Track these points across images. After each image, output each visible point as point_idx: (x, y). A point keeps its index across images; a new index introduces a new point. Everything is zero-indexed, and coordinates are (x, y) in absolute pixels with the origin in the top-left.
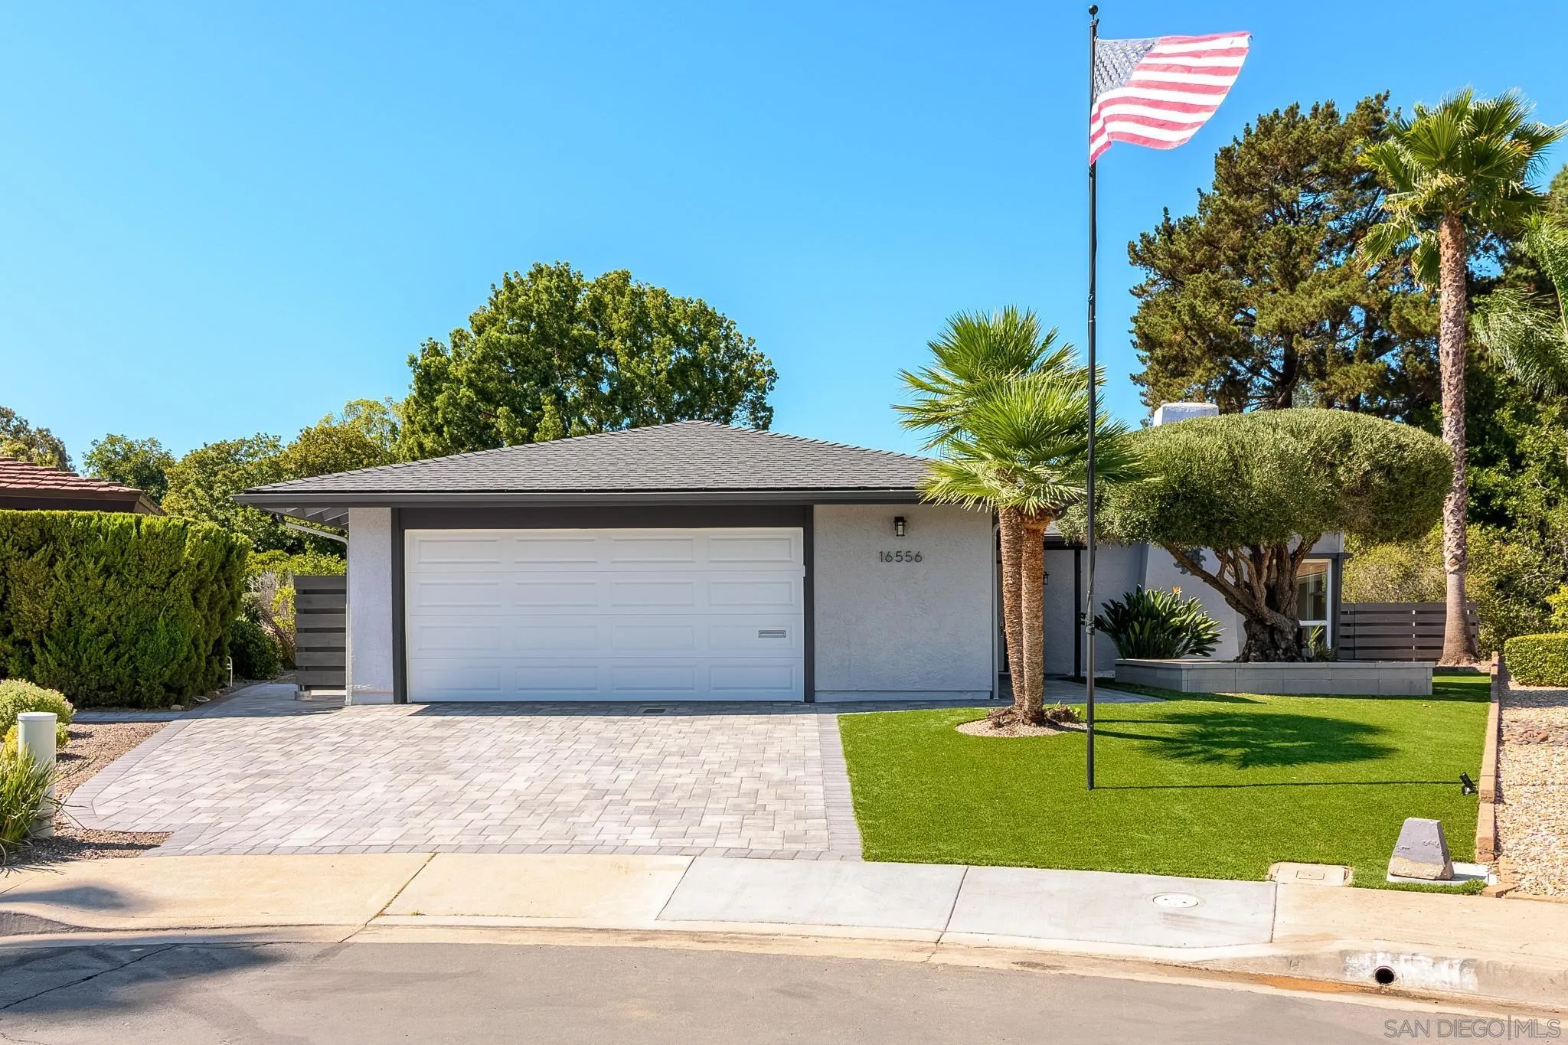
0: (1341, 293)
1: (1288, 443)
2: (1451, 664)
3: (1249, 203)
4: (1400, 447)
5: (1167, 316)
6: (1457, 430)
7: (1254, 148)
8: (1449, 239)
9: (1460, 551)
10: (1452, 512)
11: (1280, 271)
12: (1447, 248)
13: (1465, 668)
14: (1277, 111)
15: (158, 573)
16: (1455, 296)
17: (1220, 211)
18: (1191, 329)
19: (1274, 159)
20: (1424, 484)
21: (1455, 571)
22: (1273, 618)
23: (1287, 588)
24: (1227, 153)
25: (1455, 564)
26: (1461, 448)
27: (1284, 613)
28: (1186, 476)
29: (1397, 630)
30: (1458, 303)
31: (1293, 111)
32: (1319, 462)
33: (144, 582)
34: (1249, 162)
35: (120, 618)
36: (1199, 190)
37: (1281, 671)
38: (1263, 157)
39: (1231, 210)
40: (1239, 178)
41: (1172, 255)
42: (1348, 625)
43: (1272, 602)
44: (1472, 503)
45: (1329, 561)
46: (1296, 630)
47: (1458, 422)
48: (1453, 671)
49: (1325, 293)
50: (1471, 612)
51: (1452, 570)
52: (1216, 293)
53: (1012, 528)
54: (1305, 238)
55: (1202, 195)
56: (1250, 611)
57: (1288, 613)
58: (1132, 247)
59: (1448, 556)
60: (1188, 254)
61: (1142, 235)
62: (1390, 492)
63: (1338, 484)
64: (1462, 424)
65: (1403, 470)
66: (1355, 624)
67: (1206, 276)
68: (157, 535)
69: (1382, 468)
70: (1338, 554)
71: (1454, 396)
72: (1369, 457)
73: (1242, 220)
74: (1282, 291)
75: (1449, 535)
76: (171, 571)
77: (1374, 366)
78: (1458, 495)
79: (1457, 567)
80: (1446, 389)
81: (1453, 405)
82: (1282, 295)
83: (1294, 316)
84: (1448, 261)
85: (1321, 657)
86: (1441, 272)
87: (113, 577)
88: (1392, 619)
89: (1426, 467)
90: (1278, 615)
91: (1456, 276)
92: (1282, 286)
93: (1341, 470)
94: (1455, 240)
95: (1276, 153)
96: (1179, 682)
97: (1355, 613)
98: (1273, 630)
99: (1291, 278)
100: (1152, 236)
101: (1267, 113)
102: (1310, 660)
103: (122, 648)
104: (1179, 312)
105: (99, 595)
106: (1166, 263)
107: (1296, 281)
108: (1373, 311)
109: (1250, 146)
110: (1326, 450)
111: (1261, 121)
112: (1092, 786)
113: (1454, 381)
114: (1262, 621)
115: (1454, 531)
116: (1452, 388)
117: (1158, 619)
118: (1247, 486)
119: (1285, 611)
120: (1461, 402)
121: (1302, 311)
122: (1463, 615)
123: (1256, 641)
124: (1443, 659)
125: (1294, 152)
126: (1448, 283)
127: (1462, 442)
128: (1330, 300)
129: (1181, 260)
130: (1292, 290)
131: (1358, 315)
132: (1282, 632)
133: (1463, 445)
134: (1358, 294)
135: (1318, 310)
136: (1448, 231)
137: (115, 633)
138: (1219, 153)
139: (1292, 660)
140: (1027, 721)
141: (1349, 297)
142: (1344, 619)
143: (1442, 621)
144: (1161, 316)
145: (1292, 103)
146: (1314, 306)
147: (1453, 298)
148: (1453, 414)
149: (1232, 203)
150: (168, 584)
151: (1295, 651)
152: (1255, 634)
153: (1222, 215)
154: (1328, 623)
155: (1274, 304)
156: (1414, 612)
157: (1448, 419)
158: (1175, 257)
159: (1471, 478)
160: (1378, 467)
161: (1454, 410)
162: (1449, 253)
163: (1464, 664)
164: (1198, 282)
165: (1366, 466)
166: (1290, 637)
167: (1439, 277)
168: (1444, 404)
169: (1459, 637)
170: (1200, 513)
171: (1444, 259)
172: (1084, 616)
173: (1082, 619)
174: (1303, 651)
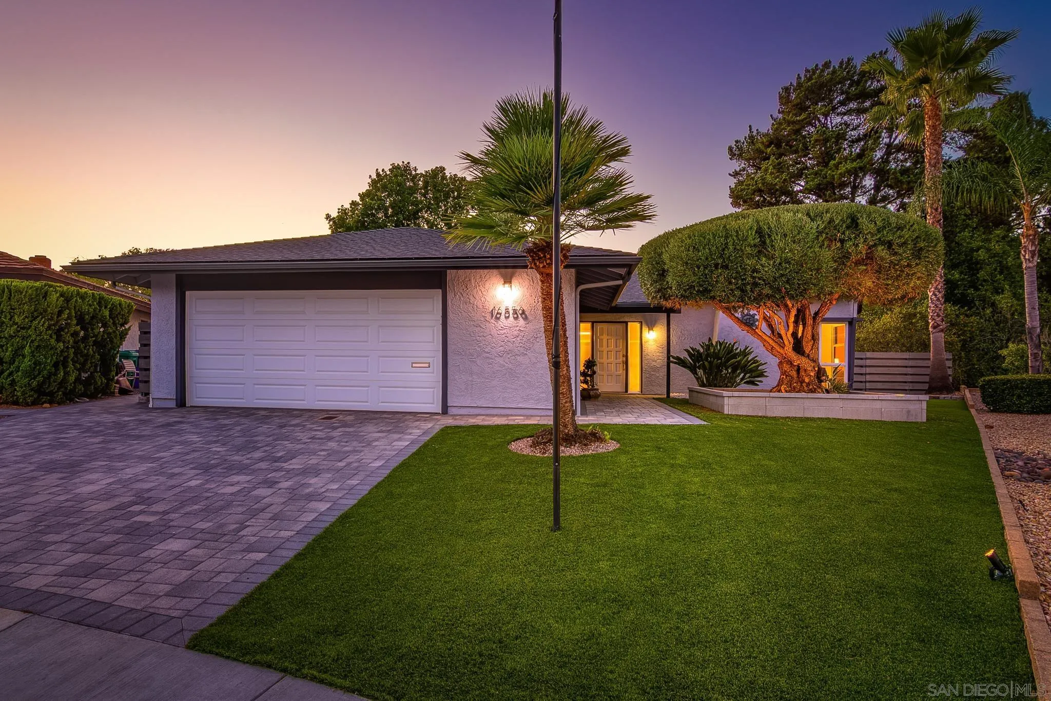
3: (800, 118)
4: (900, 229)
5: (749, 185)
7: (802, 86)
9: (939, 319)
10: (934, 293)
11: (819, 155)
14: (817, 65)
16: (936, 150)
17: (782, 123)
18: (763, 191)
21: (936, 331)
22: (797, 360)
23: (809, 338)
24: (786, 91)
25: (936, 327)
27: (809, 357)
29: (895, 370)
30: (937, 155)
31: (827, 65)
32: (831, 238)
36: (771, 116)
37: (802, 400)
42: (862, 366)
43: (798, 347)
45: (846, 323)
46: (816, 369)
51: (934, 331)
52: (779, 171)
55: (773, 118)
56: (781, 356)
57: (812, 356)
58: (730, 149)
59: (931, 321)
60: (763, 149)
63: (848, 255)
66: (866, 366)
67: (773, 161)
68: (21, 293)
69: (884, 243)
70: (852, 319)
72: (873, 234)
73: (795, 129)
75: (932, 308)
76: (33, 316)
79: (937, 329)
83: (827, 181)
84: (930, 128)
85: (837, 388)
86: (926, 136)
90: (803, 358)
91: (935, 137)
93: (849, 244)
94: (935, 114)
96: (723, 406)
97: (867, 359)
98: (799, 369)
100: (741, 141)
101: (811, 67)
102: (828, 392)
106: (749, 155)
107: (830, 160)
111: (807, 71)
112: (558, 526)
114: (789, 362)
115: (936, 306)
117: (723, 360)
121: (832, 177)
123: (786, 376)
126: (930, 142)
128: (850, 170)
129: (759, 153)
130: (827, 166)
131: (869, 182)
132: (805, 370)
136: (930, 109)
138: (781, 90)
139: (812, 391)
142: (857, 362)
143: (927, 365)
145: (827, 59)
147: (932, 152)
149: (789, 118)
152: (785, 371)
153: (783, 126)
154: (846, 365)
160: (880, 242)
165: (870, 241)
166: (812, 374)
171: (927, 127)
172: (673, 357)
173: (671, 359)
174: (823, 384)
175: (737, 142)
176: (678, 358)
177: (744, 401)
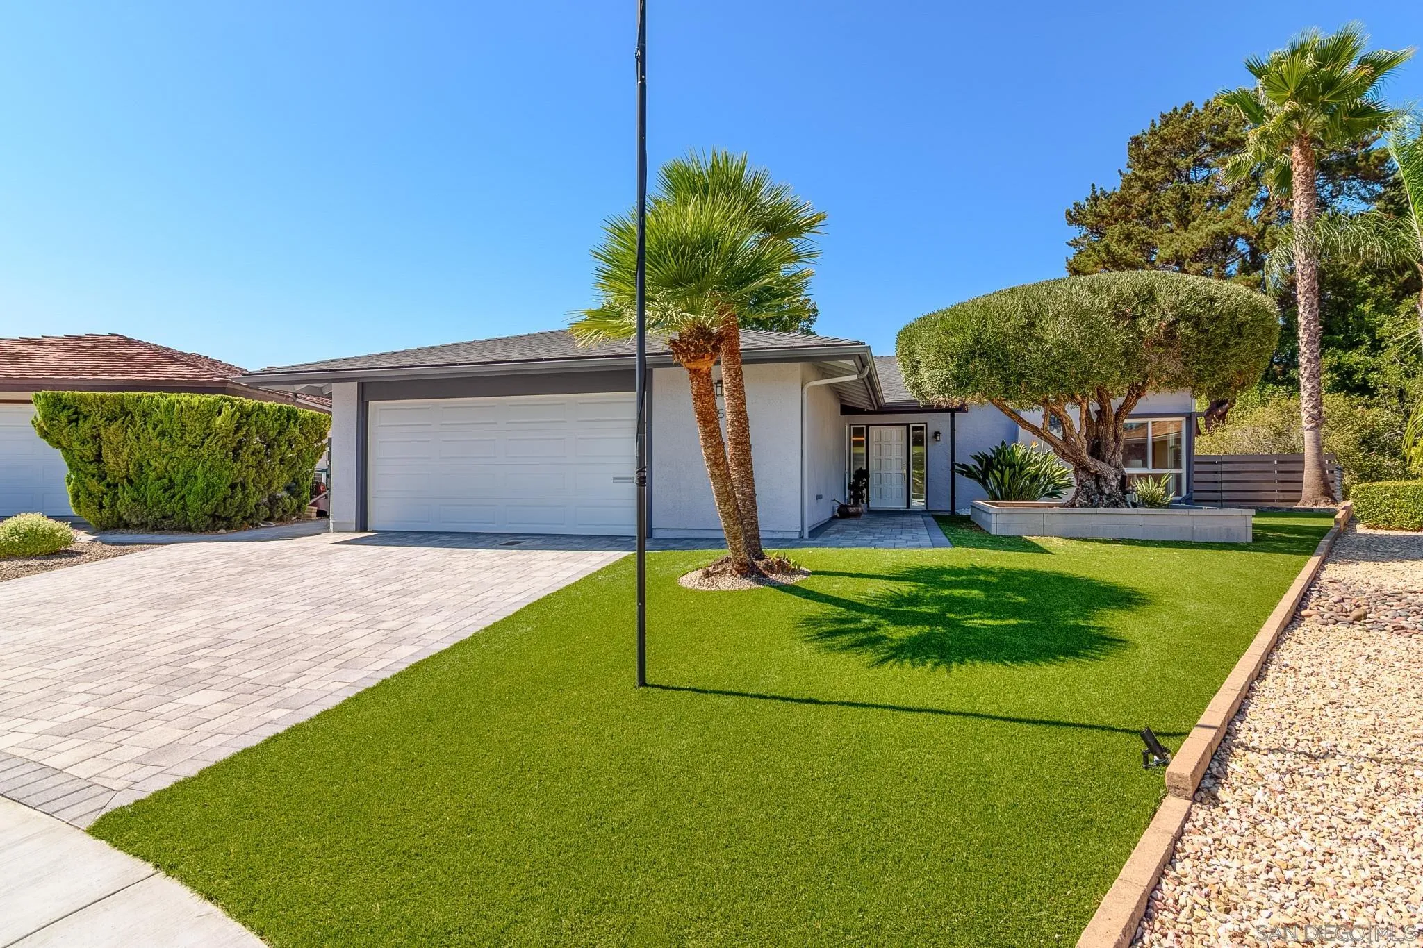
0: (1223, 226)
1: (1085, 298)
2: (1308, 506)
3: (1154, 173)
4: (1212, 300)
5: (1091, 255)
6: (1311, 312)
7: (1156, 134)
8: (1300, 157)
9: (1316, 412)
10: (1308, 379)
11: (1176, 217)
12: (1298, 164)
13: (1321, 509)
14: (1176, 108)
15: (194, 435)
16: (1307, 202)
17: (1131, 180)
18: (1108, 262)
19: (1172, 141)
20: (1241, 335)
21: (1312, 427)
22: (1102, 467)
23: (1111, 439)
24: (1137, 141)
25: (1311, 422)
26: (1315, 326)
27: (1109, 463)
28: (980, 334)
29: (1260, 477)
30: (1309, 208)
31: (1188, 108)
32: (1119, 315)
33: (186, 442)
34: (1152, 144)
35: (173, 468)
36: (1119, 171)
37: (1090, 516)
38: (1164, 141)
39: (1141, 179)
40: (1146, 157)
41: (1096, 215)
43: (1096, 450)
44: (1337, 378)
45: (1183, 419)
46: (1119, 477)
47: (1312, 305)
48: (1309, 513)
49: (1209, 227)
50: (1330, 462)
51: (1309, 426)
52: (1128, 237)
53: (731, 375)
54: (1197, 192)
55: (1121, 174)
56: (1075, 460)
57: (1113, 462)
58: (1069, 214)
59: (1304, 415)
60: (1108, 213)
61: (1074, 204)
62: (1199, 342)
63: (1141, 335)
64: (1316, 306)
65: (1211, 321)
67: (1121, 226)
68: (193, 409)
69: (1189, 318)
70: (1191, 414)
71: (1308, 283)
72: (1174, 307)
73: (1148, 186)
74: (1178, 231)
75: (1305, 398)
76: (205, 434)
77: (1251, 277)
78: (1313, 365)
79: (1313, 425)
80: (1300, 278)
81: (1306, 292)
82: (1178, 234)
83: (1186, 247)
84: (1299, 175)
86: (1294, 185)
87: (166, 439)
88: (1251, 467)
89: (1241, 318)
90: (1102, 463)
91: (1307, 186)
92: (1178, 227)
93: (1142, 321)
94: (1306, 157)
95: (1174, 136)
97: (1222, 463)
98: (1098, 477)
99: (1184, 222)
100: (1082, 204)
101: (1169, 111)
102: (1134, 505)
103: (176, 489)
104: (1099, 251)
105: (158, 451)
106: (1091, 219)
107: (1189, 222)
108: (1251, 238)
109: (1153, 133)
110: (1127, 302)
111: (1163, 116)
112: (643, 682)
113: (1307, 272)
114: (1086, 469)
115: (1310, 395)
116: (1305, 277)
117: (1017, 468)
118: (1040, 340)
119: (1110, 460)
120: (1314, 288)
121: (1192, 242)
122: (1321, 465)
123: (1084, 487)
124: (1302, 502)
125: (1189, 134)
126: (1300, 192)
127: (1315, 321)
128: (1214, 232)
129: (1104, 217)
130: (1186, 229)
131: (1242, 246)
132: (1106, 479)
133: (1317, 324)
134: (1237, 227)
135: (1204, 240)
136: (1298, 151)
137: (170, 480)
138: (1130, 141)
139: (1116, 505)
140: (734, 571)
141: (1230, 229)
142: (1197, 468)
143: (1301, 470)
144: (1087, 256)
145: (1188, 101)
146: (1201, 238)
147: (1303, 204)
148: (1307, 298)
149: (1140, 174)
150: (203, 443)
151: (1121, 495)
152: (1083, 480)
153: (1133, 183)
154: (1183, 471)
155: (1172, 240)
156: (1276, 462)
157: (1302, 303)
158: (1099, 216)
159: (1336, 358)
160: (1182, 316)
161: (1307, 295)
162: (1300, 168)
163: (1322, 505)
164: (1114, 231)
165: (1170, 316)
166: (1114, 484)
167: (1292, 189)
168: (1298, 291)
169: (1317, 482)
170: (996, 368)
171: (1296, 174)
172: (959, 466)
173: (957, 468)
174: (1128, 496)
175: (1076, 204)
176: (964, 466)
177: (1017, 518)
